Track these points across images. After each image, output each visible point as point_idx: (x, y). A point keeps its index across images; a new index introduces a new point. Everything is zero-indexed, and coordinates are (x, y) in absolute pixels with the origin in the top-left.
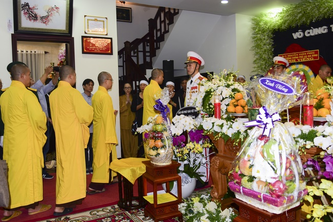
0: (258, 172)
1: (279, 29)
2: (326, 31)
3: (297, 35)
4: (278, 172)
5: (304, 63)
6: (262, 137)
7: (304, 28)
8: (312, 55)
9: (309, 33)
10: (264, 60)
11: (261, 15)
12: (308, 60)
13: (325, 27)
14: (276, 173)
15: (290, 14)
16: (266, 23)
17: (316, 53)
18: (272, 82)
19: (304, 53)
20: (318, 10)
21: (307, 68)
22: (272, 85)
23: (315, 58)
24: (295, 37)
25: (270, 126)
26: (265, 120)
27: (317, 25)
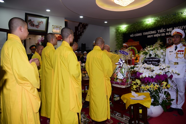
0: (119, 76)
1: (125, 33)
2: (141, 35)
3: (132, 36)
4: (124, 76)
5: (134, 46)
6: (120, 67)
7: (134, 33)
8: (137, 43)
9: (136, 35)
10: (120, 44)
11: (119, 27)
12: (135, 45)
13: (141, 33)
14: (123, 76)
15: (129, 28)
16: (121, 31)
17: (138, 42)
18: (122, 51)
19: (134, 42)
20: (139, 27)
21: (135, 48)
22: (123, 52)
23: (138, 44)
24: (131, 37)
25: (122, 64)
26: (121, 62)
27: (139, 32)
